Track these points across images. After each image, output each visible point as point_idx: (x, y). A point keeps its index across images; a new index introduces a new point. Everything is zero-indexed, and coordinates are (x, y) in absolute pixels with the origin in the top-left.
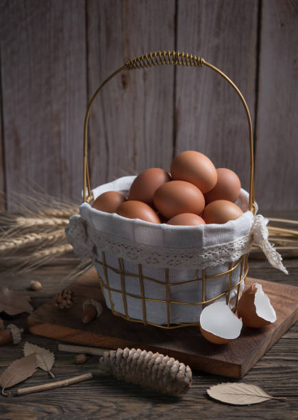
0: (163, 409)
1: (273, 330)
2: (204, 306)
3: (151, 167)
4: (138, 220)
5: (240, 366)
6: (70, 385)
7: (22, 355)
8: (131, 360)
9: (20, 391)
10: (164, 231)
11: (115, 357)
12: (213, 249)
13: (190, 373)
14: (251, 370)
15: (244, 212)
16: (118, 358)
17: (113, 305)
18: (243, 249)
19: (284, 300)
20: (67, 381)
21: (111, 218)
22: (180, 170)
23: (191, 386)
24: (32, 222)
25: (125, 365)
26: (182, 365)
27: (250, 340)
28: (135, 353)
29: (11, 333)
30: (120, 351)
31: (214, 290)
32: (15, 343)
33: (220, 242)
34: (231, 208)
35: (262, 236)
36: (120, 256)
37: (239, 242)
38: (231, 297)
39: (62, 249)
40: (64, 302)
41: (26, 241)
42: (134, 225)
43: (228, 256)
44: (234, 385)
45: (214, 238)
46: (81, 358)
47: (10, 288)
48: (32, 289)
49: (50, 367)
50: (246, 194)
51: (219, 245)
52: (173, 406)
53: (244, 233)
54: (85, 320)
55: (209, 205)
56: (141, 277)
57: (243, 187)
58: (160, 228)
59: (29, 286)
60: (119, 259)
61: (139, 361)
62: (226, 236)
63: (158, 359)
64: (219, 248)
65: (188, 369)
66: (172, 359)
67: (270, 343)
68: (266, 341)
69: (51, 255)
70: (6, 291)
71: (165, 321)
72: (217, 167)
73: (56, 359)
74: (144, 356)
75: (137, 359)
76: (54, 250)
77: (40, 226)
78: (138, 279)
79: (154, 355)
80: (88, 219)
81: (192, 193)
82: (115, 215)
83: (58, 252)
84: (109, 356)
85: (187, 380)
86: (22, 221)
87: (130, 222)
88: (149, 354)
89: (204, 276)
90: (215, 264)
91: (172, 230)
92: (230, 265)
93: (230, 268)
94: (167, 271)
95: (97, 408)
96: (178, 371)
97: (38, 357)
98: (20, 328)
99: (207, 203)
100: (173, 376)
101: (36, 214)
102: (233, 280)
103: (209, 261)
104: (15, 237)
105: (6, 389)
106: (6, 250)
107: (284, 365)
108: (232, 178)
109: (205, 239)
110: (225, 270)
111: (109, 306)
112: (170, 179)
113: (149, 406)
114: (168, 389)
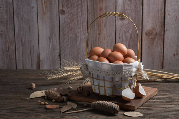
0: (110, 118)
1: (145, 98)
2: (123, 89)
3: (107, 48)
4: (103, 62)
5: (134, 106)
6: (82, 112)
7: (67, 104)
8: (101, 104)
9: (67, 113)
10: (111, 65)
11: (96, 103)
12: (126, 71)
13: (119, 108)
14: (137, 109)
15: (136, 61)
16: (97, 104)
17: (95, 90)
18: (135, 72)
19: (148, 91)
20: (81, 110)
21: (95, 62)
22: (116, 49)
23: (119, 111)
24: (69, 69)
25: (99, 105)
26: (116, 105)
27: (137, 100)
28: (102, 102)
29: (63, 98)
30: (97, 102)
31: (127, 85)
32: (65, 101)
33: (128, 69)
34: (131, 60)
35: (141, 68)
36: (97, 74)
37: (134, 70)
38: (131, 88)
39: (78, 78)
40: (80, 90)
41: (67, 74)
42: (102, 64)
43: (131, 74)
44: (132, 112)
45: (126, 68)
46: (85, 105)
47: (62, 88)
48: (69, 89)
49: (76, 108)
50: (137, 57)
51: (128, 70)
52: (113, 117)
53: (136, 67)
54: (86, 95)
55: (125, 59)
56: (104, 80)
57: (136, 55)
58: (110, 64)
59: (68, 88)
60: (97, 75)
61: (103, 104)
62: (130, 67)
63: (109, 103)
64: (128, 71)
65: (118, 106)
66: (113, 103)
67: (144, 102)
68: (142, 101)
69: (75, 79)
70: (61, 88)
71: (111, 94)
72: (127, 49)
73: (78, 106)
74: (105, 103)
75: (103, 103)
76: (76, 78)
77: (71, 70)
78: (103, 81)
79: (108, 102)
80: (88, 63)
81: (120, 55)
82: (96, 61)
83: (77, 78)
84: (94, 103)
85: (118, 109)
86: (66, 68)
87: (100, 63)
88: (106, 102)
89: (123, 79)
90: (127, 76)
91: (114, 65)
92: (131, 77)
93: (131, 78)
94: (112, 78)
95: (90, 117)
96: (115, 106)
97: (72, 105)
98: (66, 97)
99: (124, 59)
100: (114, 108)
101: (70, 66)
102: (132, 82)
103: (125, 75)
104: (64, 73)
105: (63, 112)
106: (60, 77)
107: (148, 108)
108: (132, 52)
109: (124, 68)
110: (130, 78)
111: (94, 91)
112: (112, 51)
113: (106, 117)
114: (112, 112)
